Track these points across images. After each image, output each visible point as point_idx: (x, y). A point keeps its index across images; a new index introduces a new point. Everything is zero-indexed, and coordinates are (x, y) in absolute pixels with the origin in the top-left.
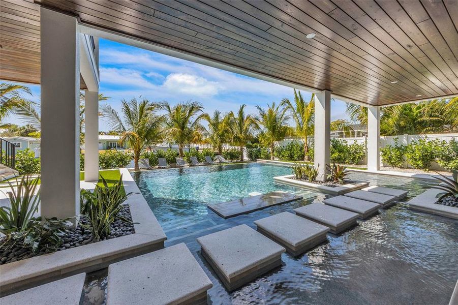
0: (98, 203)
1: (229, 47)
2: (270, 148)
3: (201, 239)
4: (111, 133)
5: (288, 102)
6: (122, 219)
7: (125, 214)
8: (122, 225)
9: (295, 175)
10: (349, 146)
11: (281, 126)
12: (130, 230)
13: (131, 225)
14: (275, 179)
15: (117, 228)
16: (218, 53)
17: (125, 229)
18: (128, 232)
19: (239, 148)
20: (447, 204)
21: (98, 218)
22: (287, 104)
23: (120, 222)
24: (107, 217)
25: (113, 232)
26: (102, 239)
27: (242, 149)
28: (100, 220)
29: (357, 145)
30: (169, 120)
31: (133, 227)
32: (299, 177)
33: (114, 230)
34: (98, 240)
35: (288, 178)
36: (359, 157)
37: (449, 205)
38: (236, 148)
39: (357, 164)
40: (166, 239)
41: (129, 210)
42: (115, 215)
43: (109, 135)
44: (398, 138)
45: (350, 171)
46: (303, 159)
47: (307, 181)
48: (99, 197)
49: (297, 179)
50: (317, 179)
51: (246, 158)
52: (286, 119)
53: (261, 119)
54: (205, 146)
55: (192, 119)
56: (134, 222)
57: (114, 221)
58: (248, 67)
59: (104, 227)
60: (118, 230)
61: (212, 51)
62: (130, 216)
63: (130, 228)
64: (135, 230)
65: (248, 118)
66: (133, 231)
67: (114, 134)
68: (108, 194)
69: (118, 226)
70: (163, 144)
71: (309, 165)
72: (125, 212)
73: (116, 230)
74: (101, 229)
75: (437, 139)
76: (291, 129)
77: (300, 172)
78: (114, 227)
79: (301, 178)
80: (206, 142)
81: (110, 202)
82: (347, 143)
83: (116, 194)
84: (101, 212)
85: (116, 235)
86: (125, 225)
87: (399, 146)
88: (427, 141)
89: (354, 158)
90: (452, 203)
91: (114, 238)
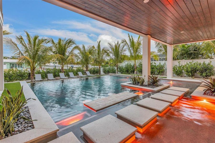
0: (3, 109)
1: (98, 4)
2: (116, 67)
3: (83, 128)
4: (13, 58)
5: (125, 41)
6: (24, 118)
7: (25, 114)
8: (23, 122)
9: (132, 82)
10: (156, 66)
11: (122, 55)
12: (30, 126)
13: (31, 122)
14: (121, 85)
15: (20, 125)
16: (90, 7)
17: (26, 126)
18: (29, 128)
19: (98, 67)
20: (208, 95)
21: (3, 120)
22: (125, 43)
23: (22, 120)
24: (11, 118)
25: (16, 129)
26: (7, 135)
27: (100, 68)
28: (5, 122)
29: (161, 65)
30: (54, 49)
31: (32, 123)
32: (134, 83)
33: (17, 127)
34: (4, 137)
35: (128, 84)
36: (162, 71)
37: (209, 95)
38: (96, 67)
39: (161, 75)
40: (58, 130)
41: (28, 110)
42: (18, 116)
43: (12, 59)
44: (180, 61)
45: (160, 79)
46: (134, 73)
47: (139, 85)
48: (4, 104)
49: (133, 84)
50: (144, 84)
51: (102, 73)
52: (125, 50)
53: (111, 50)
54: (77, 66)
55: (69, 50)
56: (33, 119)
57: (17, 121)
58: (108, 18)
59: (8, 127)
60: (21, 127)
61: (86, 5)
62: (29, 115)
63: (30, 125)
64: (35, 126)
65: (103, 50)
66: (33, 127)
67: (15, 59)
68: (12, 101)
69: (20, 124)
70: (50, 64)
71: (139, 76)
72: (26, 113)
73: (19, 127)
74: (6, 129)
75: (197, 62)
76: (127, 56)
77: (135, 80)
78: (17, 125)
79: (135, 84)
80: (78, 63)
81: (13, 107)
82: (156, 64)
83: (18, 101)
84: (6, 115)
85: (19, 131)
86: (26, 123)
87: (181, 65)
88: (193, 63)
89: (159, 72)
90: (210, 94)
91: (17, 134)
